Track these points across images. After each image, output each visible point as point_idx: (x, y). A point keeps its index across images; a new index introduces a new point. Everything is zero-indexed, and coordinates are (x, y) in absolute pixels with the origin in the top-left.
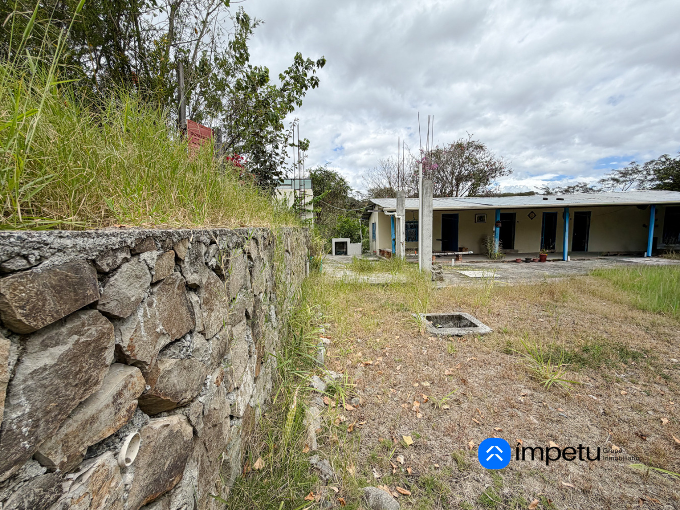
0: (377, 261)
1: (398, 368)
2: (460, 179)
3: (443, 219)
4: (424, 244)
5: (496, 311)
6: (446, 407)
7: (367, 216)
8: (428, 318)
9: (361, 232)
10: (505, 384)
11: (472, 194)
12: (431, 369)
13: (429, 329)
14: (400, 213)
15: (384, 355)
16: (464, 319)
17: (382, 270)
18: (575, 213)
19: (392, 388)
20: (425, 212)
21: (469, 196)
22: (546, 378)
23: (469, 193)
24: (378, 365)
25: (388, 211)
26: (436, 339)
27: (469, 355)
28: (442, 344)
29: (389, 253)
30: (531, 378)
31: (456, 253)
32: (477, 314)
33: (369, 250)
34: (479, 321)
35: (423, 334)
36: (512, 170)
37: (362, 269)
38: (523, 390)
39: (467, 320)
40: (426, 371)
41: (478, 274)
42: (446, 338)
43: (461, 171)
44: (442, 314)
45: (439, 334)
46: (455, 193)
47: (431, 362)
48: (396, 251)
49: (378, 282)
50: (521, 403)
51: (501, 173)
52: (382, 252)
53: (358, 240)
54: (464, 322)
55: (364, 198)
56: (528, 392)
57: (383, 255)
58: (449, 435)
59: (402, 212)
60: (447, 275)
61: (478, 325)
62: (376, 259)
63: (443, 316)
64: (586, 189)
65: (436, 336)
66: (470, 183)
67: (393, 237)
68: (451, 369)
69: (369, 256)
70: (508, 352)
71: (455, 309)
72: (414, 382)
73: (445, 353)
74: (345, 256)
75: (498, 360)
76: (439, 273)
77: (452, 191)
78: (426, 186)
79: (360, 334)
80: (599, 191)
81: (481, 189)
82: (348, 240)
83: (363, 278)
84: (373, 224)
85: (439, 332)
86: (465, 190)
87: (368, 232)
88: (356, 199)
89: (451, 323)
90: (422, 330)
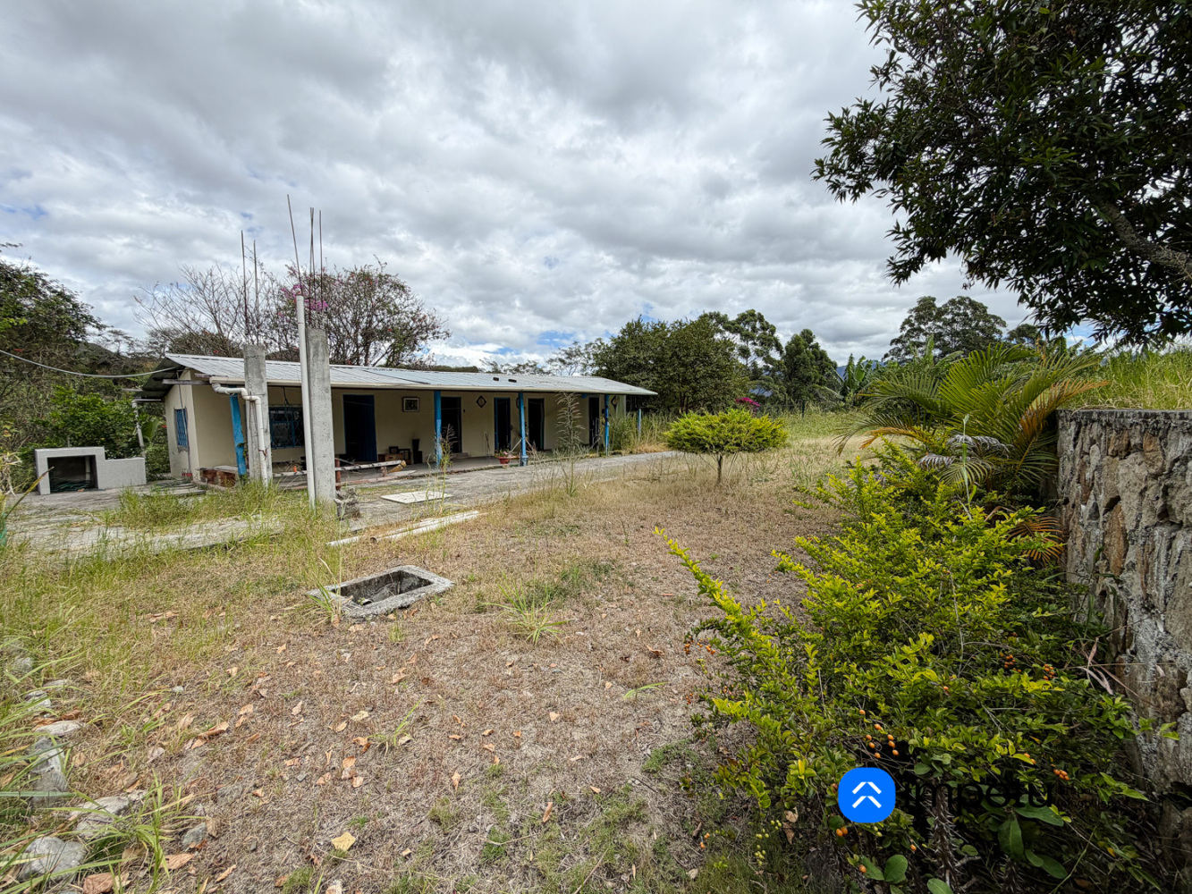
0: (198, 494)
1: (296, 710)
2: (369, 336)
3: (345, 404)
4: (317, 452)
5: (453, 551)
6: (403, 740)
7: (159, 393)
8: (344, 592)
9: (139, 432)
10: (485, 660)
11: (394, 362)
12: (364, 684)
13: (348, 612)
14: (255, 389)
15: (257, 696)
16: (408, 575)
17: (215, 513)
18: (530, 400)
19: (290, 757)
20: (316, 389)
21: (387, 365)
22: (532, 629)
23: (388, 360)
24: (245, 726)
25: (223, 385)
26: (364, 625)
27: (425, 634)
28: (377, 630)
29: (229, 476)
30: (515, 637)
31: (376, 465)
32: (427, 562)
33: (168, 470)
34: (432, 574)
35: (337, 625)
36: (450, 332)
37: (158, 519)
38: (509, 659)
39: (413, 576)
40: (357, 691)
41: (419, 496)
42: (383, 618)
43: (370, 322)
44: (368, 578)
45: (368, 615)
46: (362, 358)
47: (362, 672)
48: (250, 470)
49: (211, 543)
50: (509, 677)
51: (434, 334)
52: (209, 475)
53: (132, 449)
54: (408, 582)
55: (138, 350)
56: (515, 658)
57: (212, 480)
58: (418, 785)
59: (261, 388)
60: (365, 507)
61: (431, 580)
62: (195, 490)
63: (370, 581)
64: (536, 369)
65: (363, 619)
66: (387, 344)
67: (240, 440)
68: (401, 671)
69: (168, 486)
70: (481, 610)
71: (389, 564)
72: (337, 723)
73: (387, 647)
74: (88, 493)
75: (470, 627)
76: (351, 504)
77: (356, 356)
78: (315, 340)
79: (180, 673)
80: (548, 373)
81: (406, 357)
82: (98, 452)
83: (162, 539)
84: (178, 412)
85: (369, 612)
86: (380, 355)
87: (164, 431)
88: (113, 349)
89: (386, 590)
90: (334, 618)
